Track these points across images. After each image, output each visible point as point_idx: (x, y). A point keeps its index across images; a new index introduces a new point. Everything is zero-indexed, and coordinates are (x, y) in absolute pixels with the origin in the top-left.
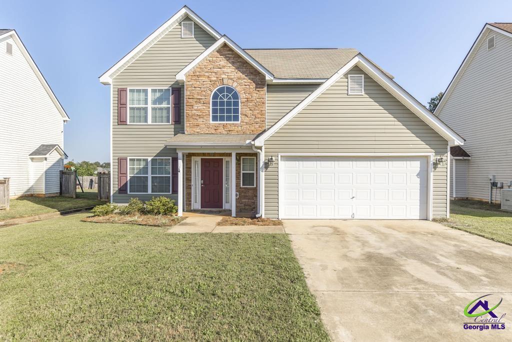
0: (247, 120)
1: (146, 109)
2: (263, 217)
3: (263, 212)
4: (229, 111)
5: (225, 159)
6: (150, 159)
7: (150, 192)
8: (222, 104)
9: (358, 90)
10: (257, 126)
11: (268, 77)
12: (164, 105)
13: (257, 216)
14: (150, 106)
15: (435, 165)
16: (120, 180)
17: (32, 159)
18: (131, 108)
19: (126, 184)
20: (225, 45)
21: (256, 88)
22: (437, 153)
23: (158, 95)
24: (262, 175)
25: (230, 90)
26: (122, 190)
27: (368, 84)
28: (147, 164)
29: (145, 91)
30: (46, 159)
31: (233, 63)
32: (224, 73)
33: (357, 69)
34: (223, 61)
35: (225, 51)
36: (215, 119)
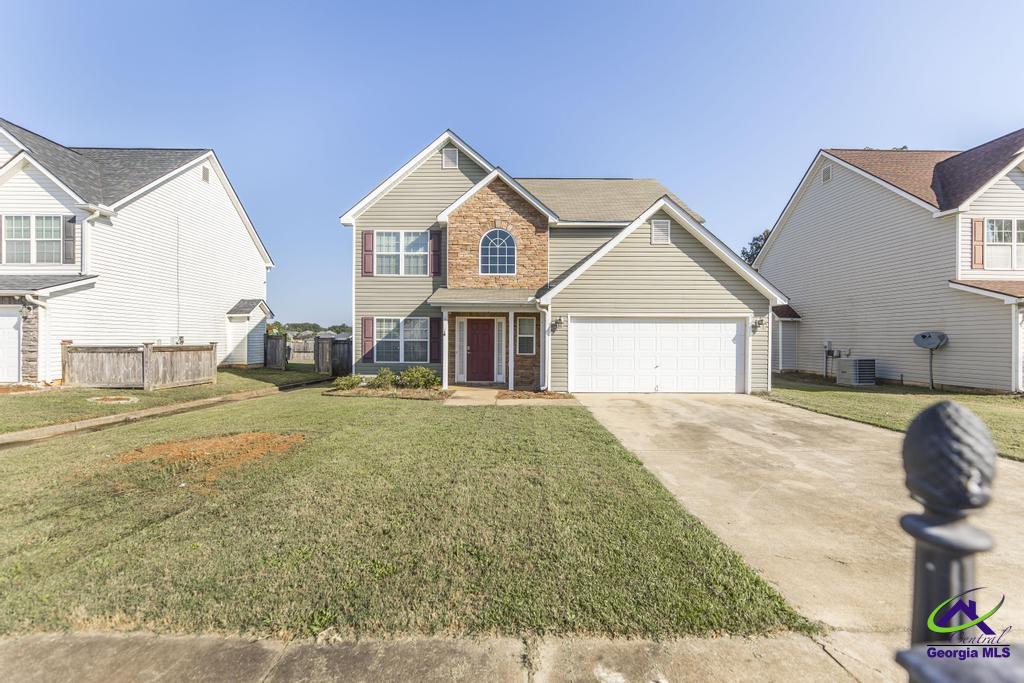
0: (524, 271)
1: (397, 257)
2: (549, 389)
3: (548, 384)
4: (502, 260)
5: (497, 320)
6: (402, 319)
7: (402, 360)
8: (494, 251)
9: (662, 237)
10: (537, 279)
11: (551, 219)
12: (420, 252)
13: (542, 388)
14: (402, 253)
15: (755, 328)
16: (364, 346)
17: (230, 318)
18: (378, 256)
19: (372, 350)
20: (498, 179)
21: (536, 232)
22: (756, 314)
23: (412, 239)
24: (549, 339)
25: (503, 234)
26: (367, 358)
27: (675, 231)
28: (398, 326)
29: (397, 235)
30: (248, 318)
31: (507, 201)
32: (496, 213)
33: (662, 214)
34: (495, 199)
35: (498, 186)
36: (485, 270)
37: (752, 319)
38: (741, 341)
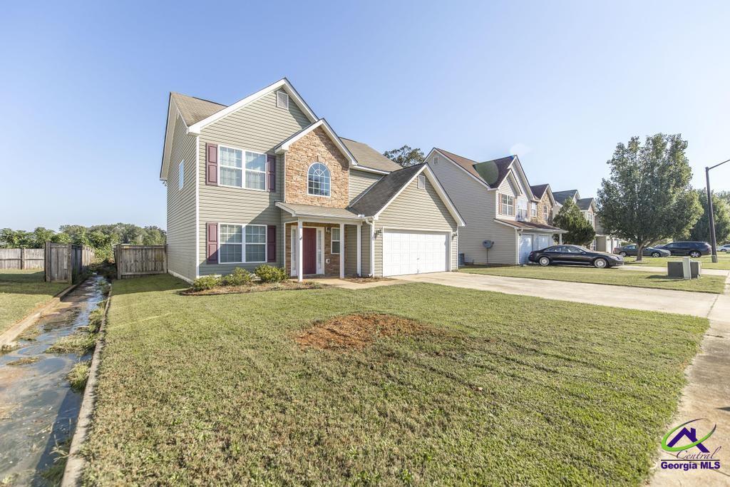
0: (335, 196)
1: (239, 173)
2: (373, 276)
3: (373, 273)
4: (322, 186)
5: (318, 229)
6: (244, 226)
7: (244, 261)
8: (316, 179)
9: (422, 187)
10: (343, 202)
11: (353, 163)
12: (258, 170)
13: (370, 275)
14: (244, 169)
15: (452, 237)
16: (208, 248)
18: (222, 168)
19: (217, 252)
20: (320, 127)
21: (342, 169)
22: (453, 230)
23: (252, 159)
24: (373, 242)
25: (323, 167)
26: (212, 260)
27: (426, 183)
28: (241, 232)
29: (239, 153)
31: (325, 144)
32: (319, 151)
34: (318, 141)
35: (321, 132)
36: (311, 191)
37: (452, 233)
38: (447, 244)
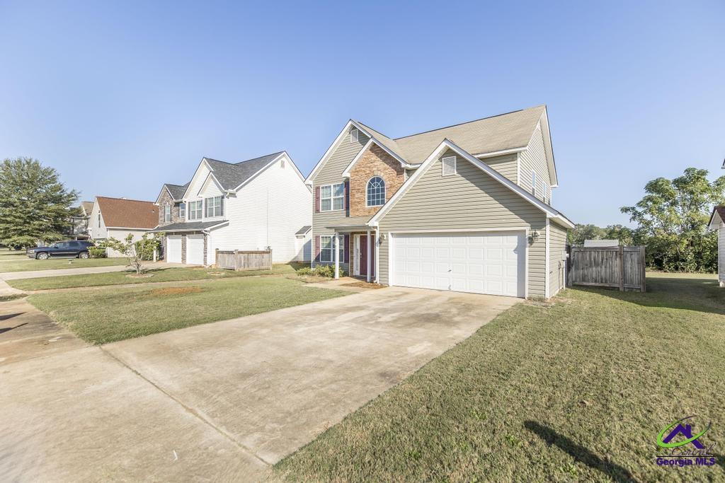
1: (330, 200)
2: (378, 282)
3: (378, 279)
4: (378, 197)
6: (332, 236)
7: (332, 261)
8: (373, 191)
9: (450, 170)
11: (403, 164)
12: (340, 196)
13: (374, 281)
14: (332, 197)
15: (531, 240)
16: (316, 252)
17: (297, 237)
18: (323, 200)
19: (319, 254)
20: (374, 144)
21: (397, 175)
23: (337, 188)
24: (378, 249)
25: (379, 179)
26: (317, 259)
27: (460, 164)
28: (330, 241)
29: (330, 187)
30: (304, 236)
31: (381, 157)
32: (375, 166)
33: (449, 152)
34: (374, 157)
35: (375, 149)
36: (369, 204)
38: (520, 251)
